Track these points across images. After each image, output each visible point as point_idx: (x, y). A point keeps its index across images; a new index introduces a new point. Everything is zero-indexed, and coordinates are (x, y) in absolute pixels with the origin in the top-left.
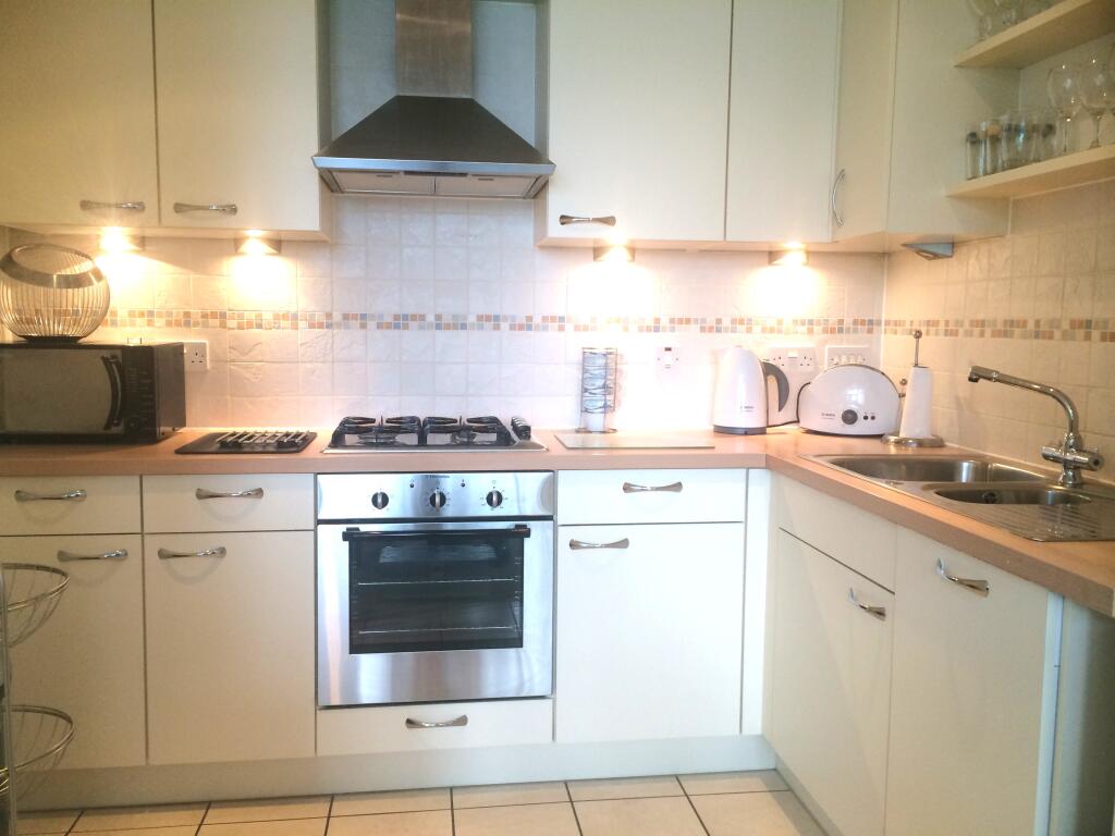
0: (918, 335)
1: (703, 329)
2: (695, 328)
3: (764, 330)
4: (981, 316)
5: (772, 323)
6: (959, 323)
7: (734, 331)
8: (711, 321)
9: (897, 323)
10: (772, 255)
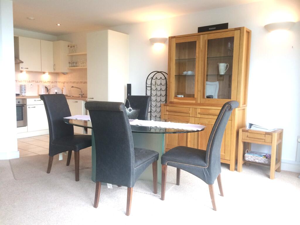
0: (64, 83)
1: (36, 82)
2: (35, 82)
3: (44, 82)
4: (70, 81)
5: (45, 82)
6: (68, 82)
7: (40, 82)
8: (37, 81)
9: (60, 82)
10: (44, 73)
